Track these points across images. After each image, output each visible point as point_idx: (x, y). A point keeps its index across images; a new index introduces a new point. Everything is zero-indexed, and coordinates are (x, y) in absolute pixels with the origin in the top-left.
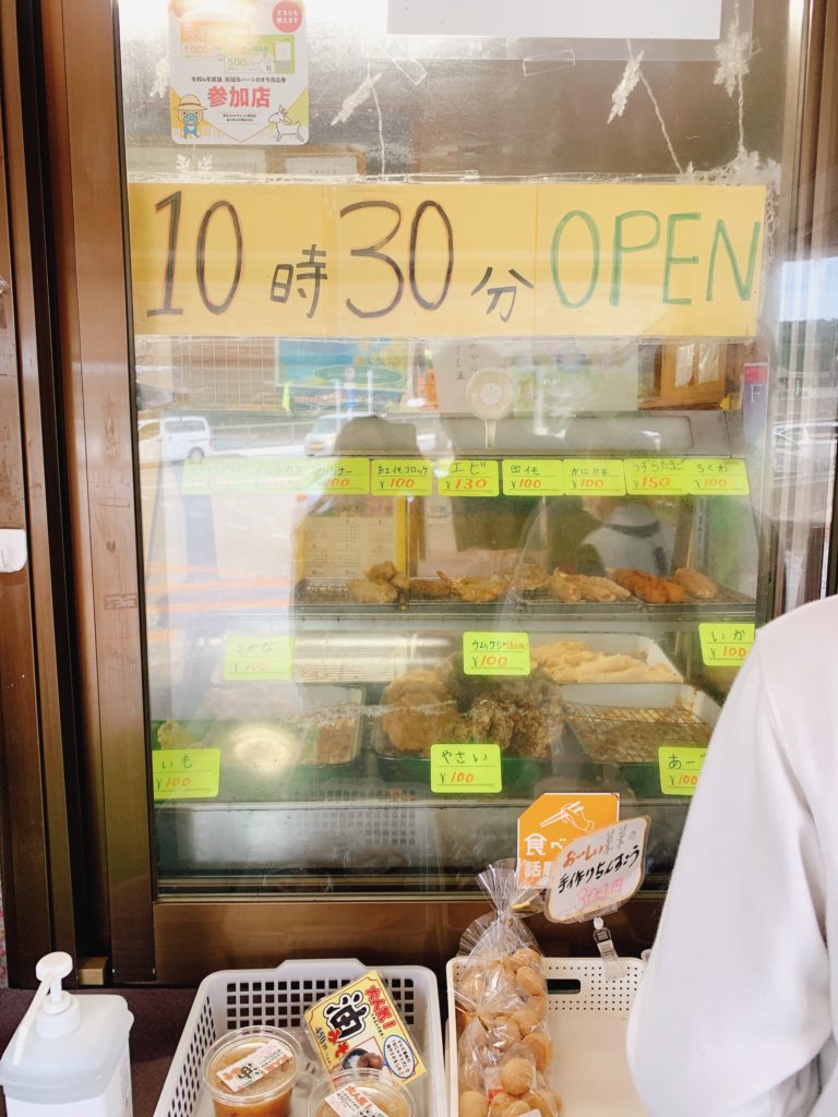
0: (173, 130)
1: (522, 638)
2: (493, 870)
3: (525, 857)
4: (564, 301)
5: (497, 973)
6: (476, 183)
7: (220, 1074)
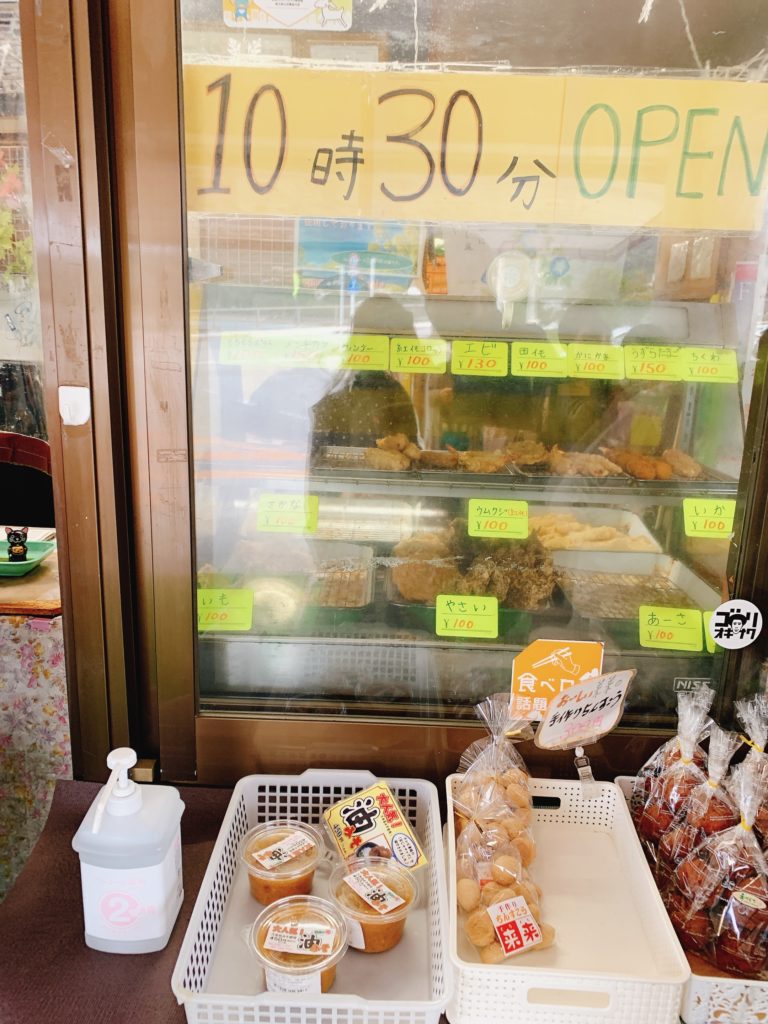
0: (225, 13)
1: (522, 506)
2: (490, 702)
3: (517, 693)
4: (583, 191)
5: (491, 788)
6: (508, 74)
7: (255, 855)
